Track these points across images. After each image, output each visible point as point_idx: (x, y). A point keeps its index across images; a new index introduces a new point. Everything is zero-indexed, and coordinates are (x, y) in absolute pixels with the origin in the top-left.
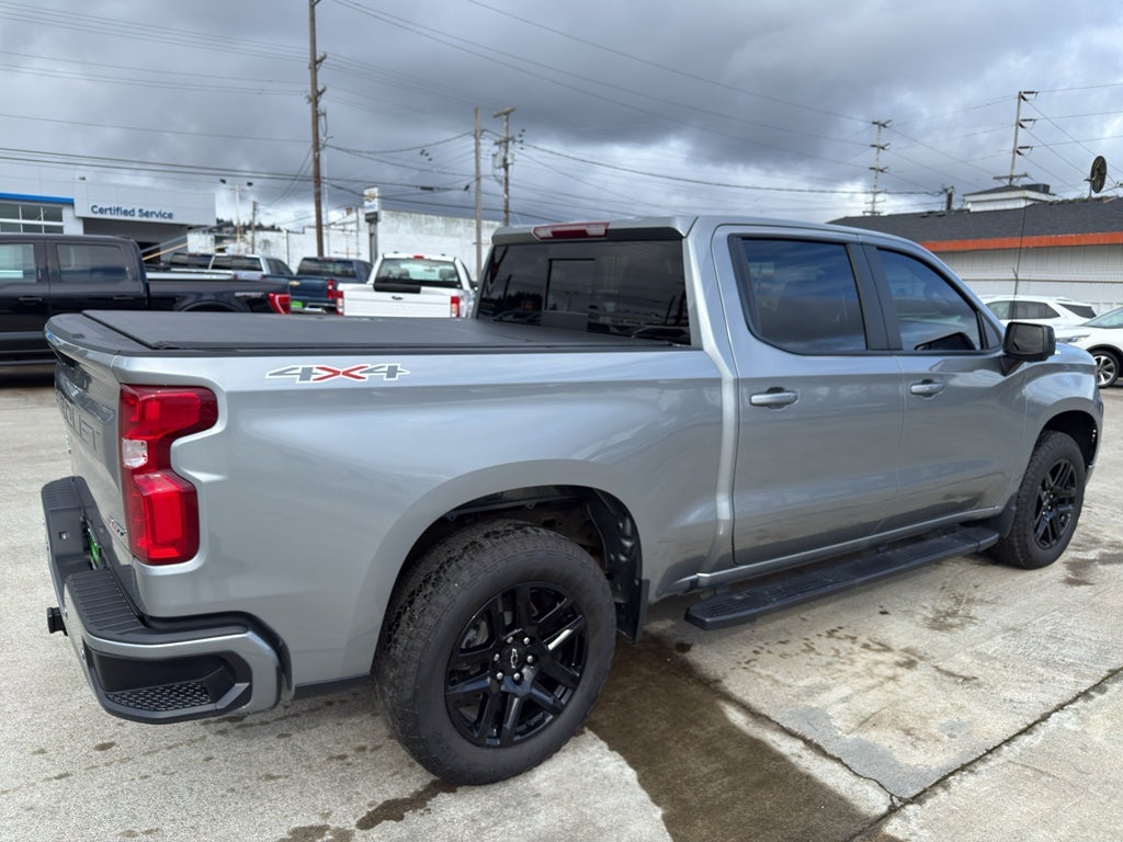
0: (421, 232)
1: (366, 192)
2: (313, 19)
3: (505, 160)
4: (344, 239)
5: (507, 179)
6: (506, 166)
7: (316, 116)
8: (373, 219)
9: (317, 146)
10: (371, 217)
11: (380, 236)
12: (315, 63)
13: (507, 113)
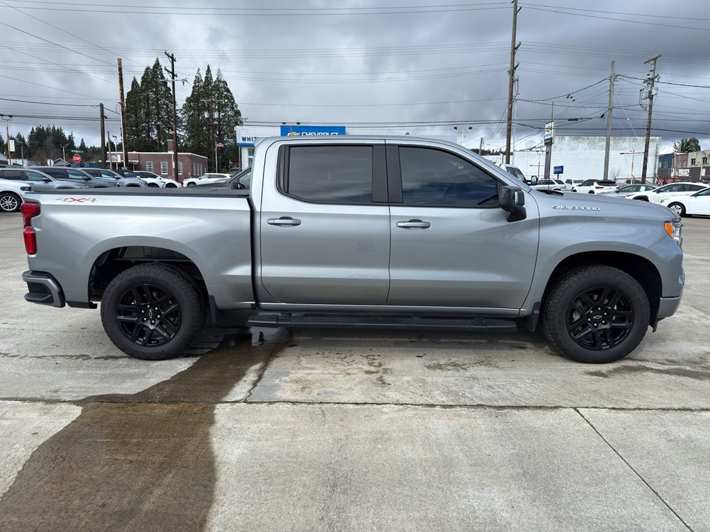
0: (594, 148)
1: (547, 126)
2: (515, 22)
3: (650, 92)
4: (538, 156)
5: (651, 106)
6: (651, 97)
7: (512, 81)
8: (549, 143)
9: (511, 100)
10: (548, 141)
11: (553, 154)
12: (515, 49)
13: (655, 59)
